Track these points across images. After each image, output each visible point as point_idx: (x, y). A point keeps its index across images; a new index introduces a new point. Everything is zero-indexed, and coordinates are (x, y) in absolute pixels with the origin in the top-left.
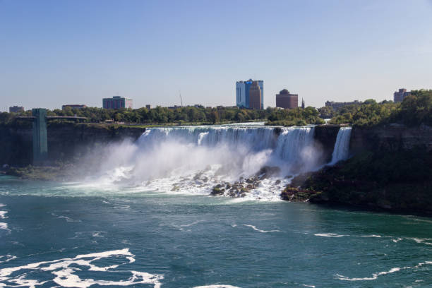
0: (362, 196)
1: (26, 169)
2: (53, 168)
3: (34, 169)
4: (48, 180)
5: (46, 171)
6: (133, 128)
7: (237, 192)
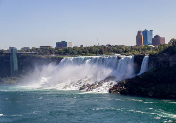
0: (143, 90)
1: (6, 78)
2: (18, 78)
3: (9, 79)
4: (13, 84)
5: (14, 79)
6: (58, 58)
7: (90, 89)
